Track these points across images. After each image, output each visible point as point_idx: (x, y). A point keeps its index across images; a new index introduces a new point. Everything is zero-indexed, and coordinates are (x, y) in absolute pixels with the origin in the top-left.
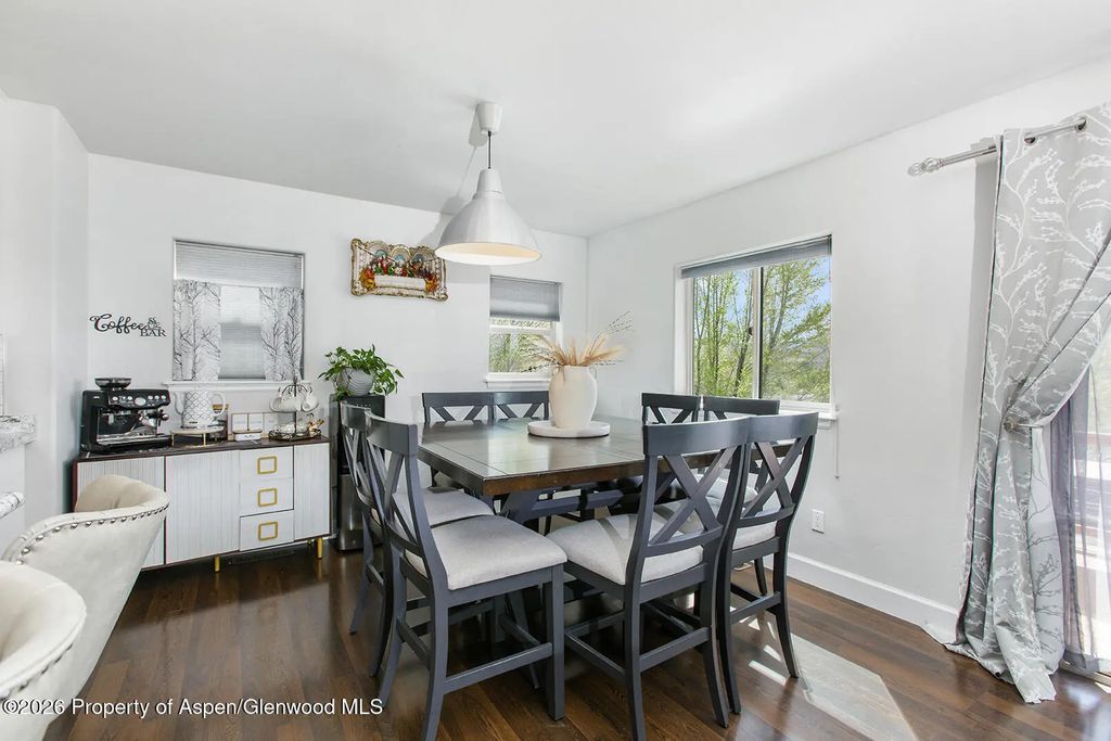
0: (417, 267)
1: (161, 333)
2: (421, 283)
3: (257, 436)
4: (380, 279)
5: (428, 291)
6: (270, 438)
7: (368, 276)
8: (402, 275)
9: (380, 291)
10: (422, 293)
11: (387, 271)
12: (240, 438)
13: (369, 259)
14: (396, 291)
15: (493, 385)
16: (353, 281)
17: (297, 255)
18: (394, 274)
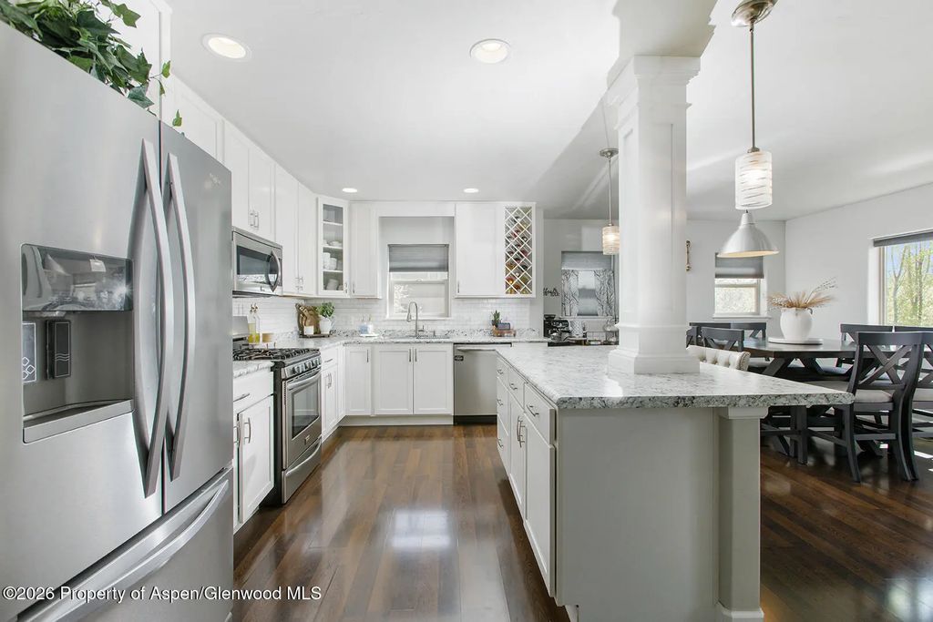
1: (558, 295)
12: (592, 343)
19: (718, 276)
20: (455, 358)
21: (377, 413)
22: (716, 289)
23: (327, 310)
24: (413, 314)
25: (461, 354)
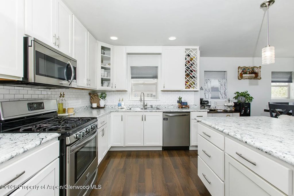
0: (253, 71)
1: (203, 90)
2: (254, 75)
3: (222, 111)
4: (244, 75)
5: (255, 77)
6: (224, 111)
7: (241, 75)
8: (249, 74)
9: (244, 78)
10: (254, 78)
11: (246, 73)
12: (219, 111)
13: (241, 71)
14: (247, 78)
15: (272, 101)
16: (238, 76)
17: (225, 72)
18: (247, 74)
19: (272, 82)
20: (164, 119)
21: (126, 145)
22: (272, 87)
23: (103, 95)
24: (143, 98)
25: (166, 117)
